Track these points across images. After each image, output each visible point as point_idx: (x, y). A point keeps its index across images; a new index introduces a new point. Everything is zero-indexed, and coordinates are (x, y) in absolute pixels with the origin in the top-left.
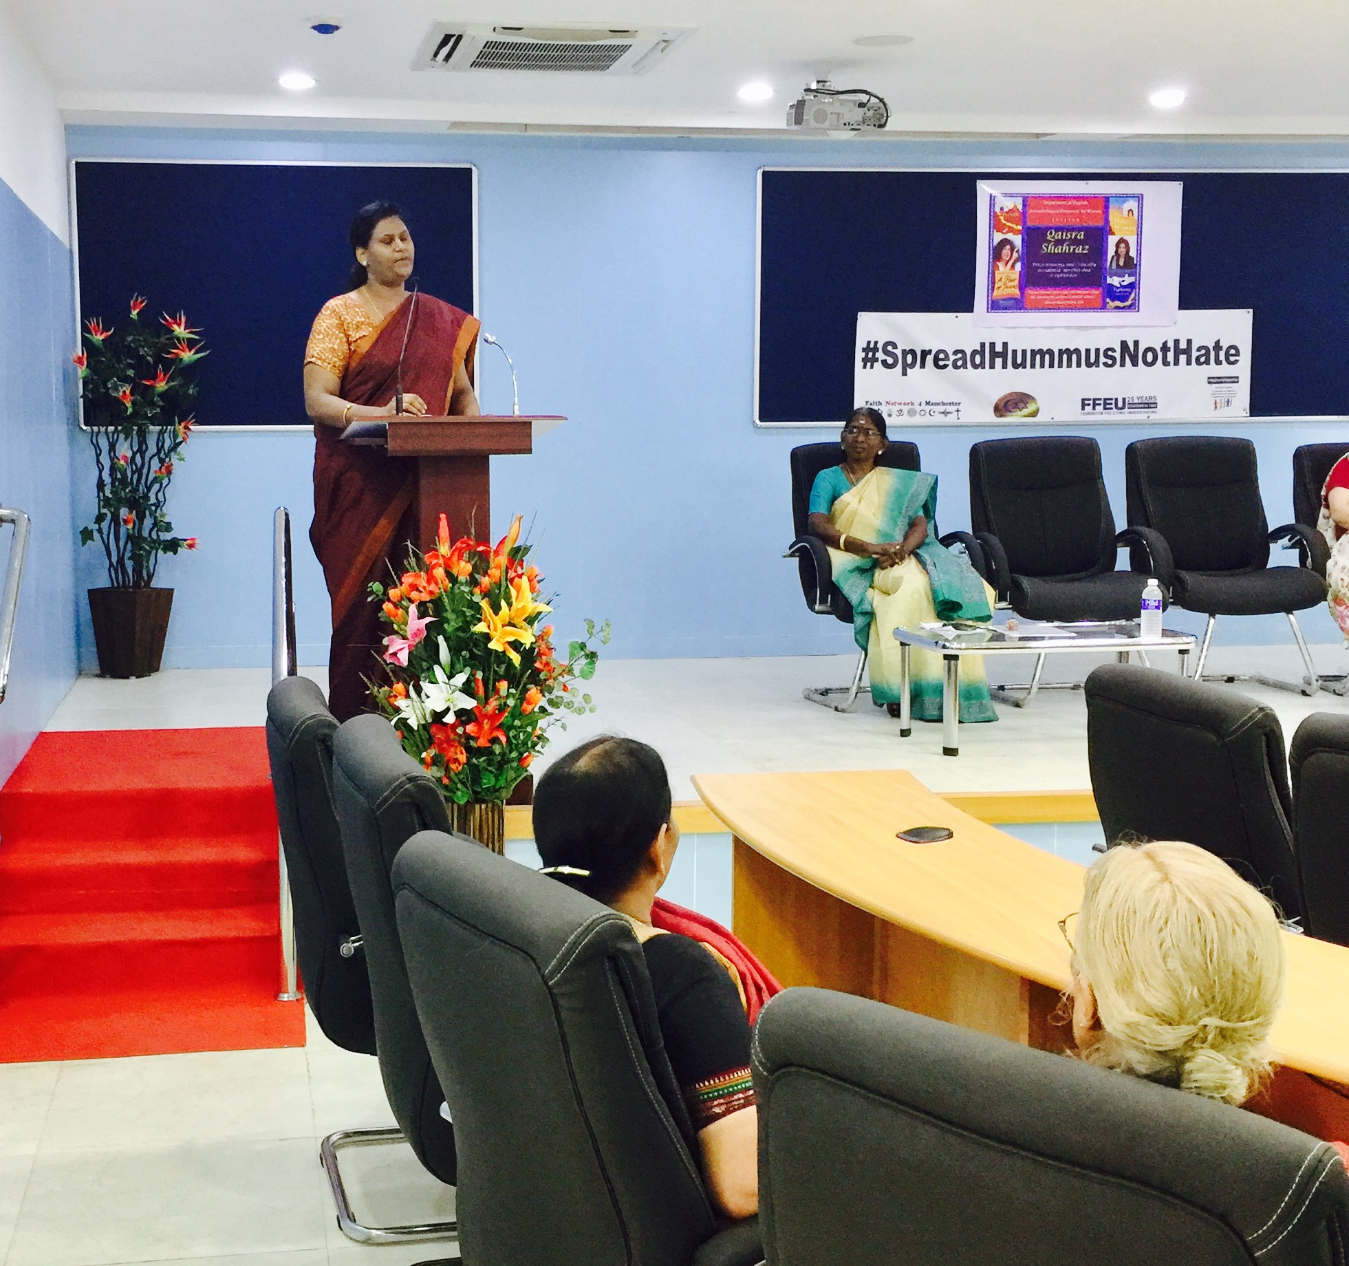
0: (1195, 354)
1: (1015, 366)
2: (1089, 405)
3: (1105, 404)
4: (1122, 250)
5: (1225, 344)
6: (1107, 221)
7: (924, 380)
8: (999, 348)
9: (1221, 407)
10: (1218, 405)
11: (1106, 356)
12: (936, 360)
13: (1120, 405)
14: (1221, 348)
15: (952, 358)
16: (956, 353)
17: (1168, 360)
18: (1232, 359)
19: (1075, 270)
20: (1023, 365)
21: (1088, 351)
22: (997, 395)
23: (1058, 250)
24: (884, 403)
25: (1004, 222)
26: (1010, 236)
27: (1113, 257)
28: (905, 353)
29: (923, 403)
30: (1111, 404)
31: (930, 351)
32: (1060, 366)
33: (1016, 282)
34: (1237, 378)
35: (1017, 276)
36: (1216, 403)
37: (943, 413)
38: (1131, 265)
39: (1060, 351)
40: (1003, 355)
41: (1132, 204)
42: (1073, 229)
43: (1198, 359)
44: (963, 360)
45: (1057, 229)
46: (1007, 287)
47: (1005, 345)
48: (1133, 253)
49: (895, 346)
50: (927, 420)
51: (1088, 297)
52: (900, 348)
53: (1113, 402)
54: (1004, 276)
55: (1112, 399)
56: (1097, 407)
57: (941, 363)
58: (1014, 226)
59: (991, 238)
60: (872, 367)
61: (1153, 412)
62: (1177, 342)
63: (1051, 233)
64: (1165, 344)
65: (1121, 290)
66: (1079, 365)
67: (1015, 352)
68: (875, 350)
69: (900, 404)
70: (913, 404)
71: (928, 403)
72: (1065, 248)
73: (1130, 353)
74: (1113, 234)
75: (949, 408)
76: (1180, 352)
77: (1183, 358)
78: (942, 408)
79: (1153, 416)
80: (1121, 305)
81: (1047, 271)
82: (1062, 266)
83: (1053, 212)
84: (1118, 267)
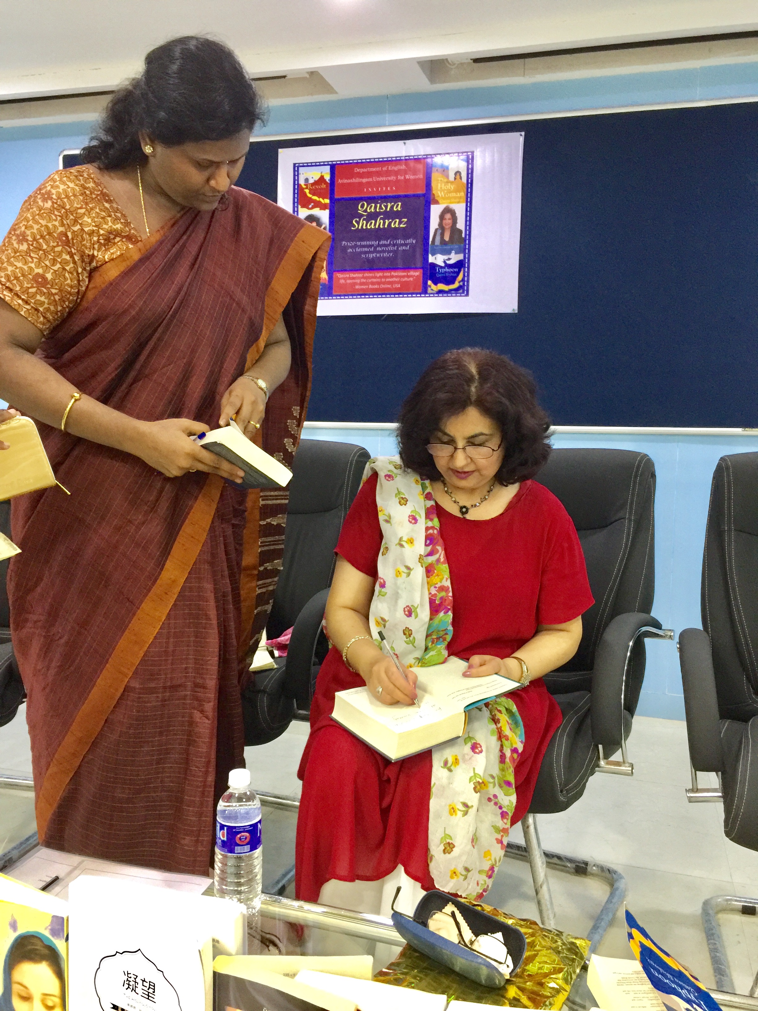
4: (448, 221)
6: (430, 188)
19: (391, 248)
23: (372, 225)
25: (310, 195)
26: (316, 212)
27: (436, 230)
38: (459, 241)
45: (370, 200)
48: (461, 225)
51: (406, 279)
58: (321, 200)
63: (362, 206)
65: (447, 270)
72: (380, 223)
74: (437, 202)
80: (446, 288)
81: (358, 250)
82: (375, 243)
83: (364, 180)
84: (443, 242)
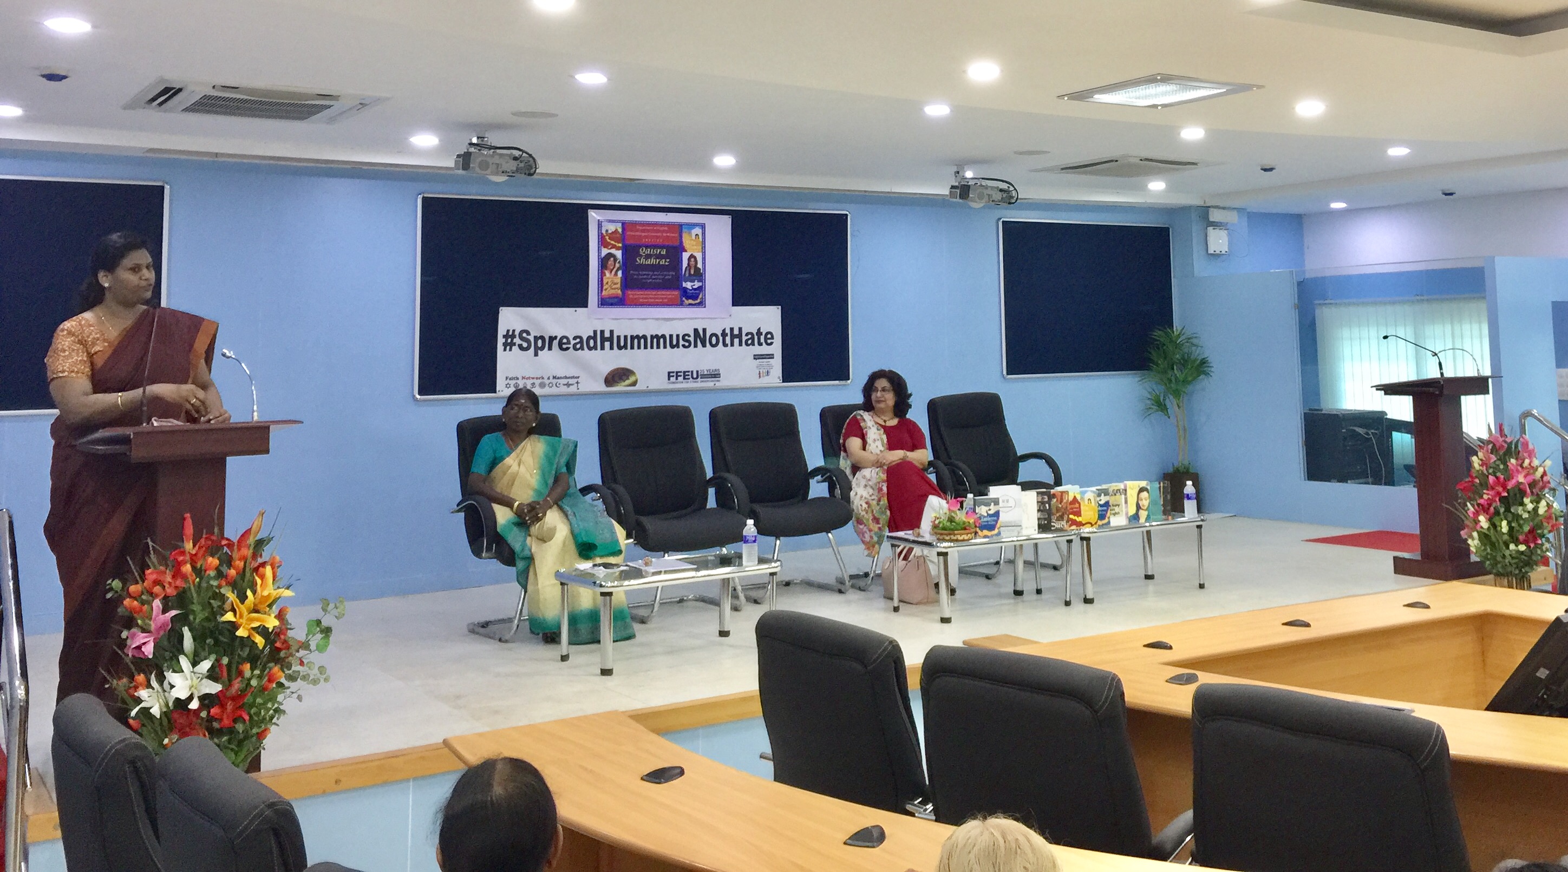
0: (744, 338)
1: (620, 348)
2: (673, 376)
3: (684, 375)
4: (692, 262)
5: (764, 331)
6: (681, 242)
7: (552, 361)
8: (607, 335)
9: (763, 376)
10: (761, 375)
11: (684, 339)
12: (560, 344)
13: (695, 376)
14: (761, 334)
15: (573, 342)
16: (575, 338)
17: (727, 343)
18: (769, 341)
19: (660, 277)
20: (625, 347)
21: (671, 336)
22: (607, 369)
23: (648, 262)
24: (520, 378)
25: (609, 241)
26: (613, 251)
27: (686, 268)
28: (536, 338)
29: (551, 378)
30: (688, 375)
31: (556, 337)
32: (652, 347)
33: (619, 286)
34: (773, 355)
35: (619, 281)
36: (760, 374)
37: (566, 385)
38: (699, 275)
39: (651, 336)
40: (610, 339)
41: (698, 231)
42: (655, 247)
43: (747, 341)
44: (581, 343)
45: (647, 247)
46: (613, 289)
47: (612, 332)
48: (700, 265)
49: (528, 333)
50: (554, 391)
51: (670, 296)
52: (533, 334)
53: (690, 373)
54: (609, 280)
55: (689, 372)
56: (679, 378)
57: (564, 346)
58: (616, 244)
59: (599, 253)
60: (510, 350)
61: (718, 381)
62: (732, 329)
63: (642, 250)
64: (724, 330)
65: (693, 291)
66: (665, 347)
67: (619, 337)
68: (513, 336)
69: (533, 378)
70: (543, 378)
71: (554, 377)
72: (652, 261)
73: (700, 338)
74: (686, 251)
75: (571, 381)
76: (734, 337)
77: (736, 341)
78: (565, 381)
79: (717, 384)
80: (693, 302)
81: (640, 277)
82: (651, 273)
83: (643, 234)
84: (690, 275)
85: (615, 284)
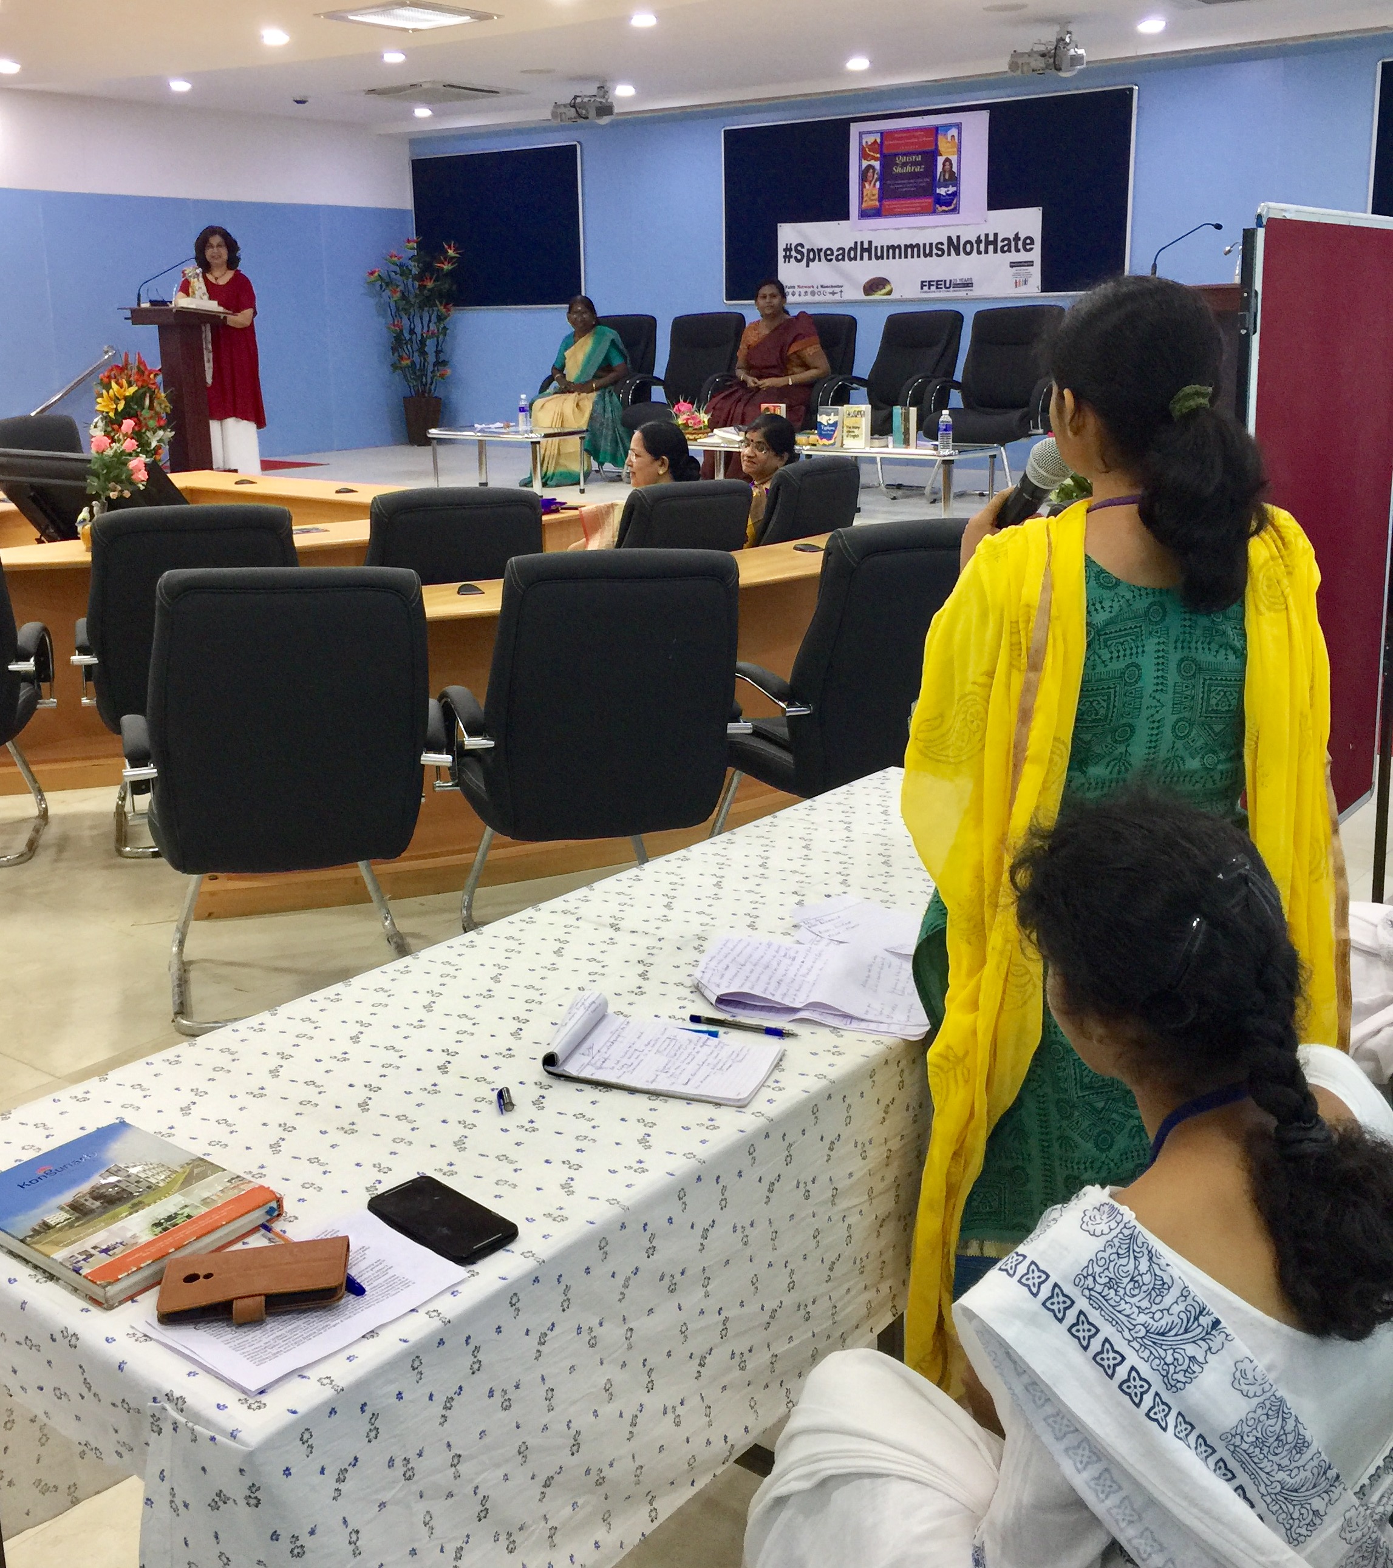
0: (1000, 244)
1: (877, 258)
2: (926, 285)
3: (937, 284)
4: (947, 167)
5: (1022, 236)
6: (936, 145)
7: (821, 272)
8: (866, 246)
9: (1019, 286)
11: (937, 248)
12: (826, 255)
13: (948, 285)
14: (1019, 239)
15: (836, 253)
16: (838, 250)
17: (980, 250)
18: (1028, 247)
20: (882, 257)
21: (925, 245)
22: (865, 279)
24: (797, 287)
26: (873, 162)
27: (940, 172)
28: (809, 251)
29: (819, 286)
30: (941, 284)
31: (822, 249)
32: (906, 257)
33: (876, 196)
34: (1031, 262)
35: (876, 192)
36: (1016, 282)
37: (831, 293)
38: (953, 179)
39: (906, 246)
40: (869, 250)
42: (913, 154)
43: (1002, 248)
44: (844, 255)
46: (871, 200)
47: (870, 243)
48: (955, 169)
49: (802, 246)
50: (822, 298)
51: (924, 204)
52: (805, 247)
53: (943, 283)
54: (868, 192)
55: (941, 281)
56: (931, 287)
57: (829, 257)
59: (860, 165)
60: (788, 261)
61: (970, 290)
62: (987, 235)
64: (979, 237)
65: (947, 197)
66: (919, 256)
67: (876, 248)
68: (791, 249)
69: (806, 287)
70: (814, 287)
71: (822, 286)
72: (909, 169)
73: (954, 246)
75: (836, 290)
76: (990, 243)
77: (991, 248)
78: (831, 290)
79: (970, 293)
80: (946, 209)
81: (896, 186)
82: (906, 181)
83: (900, 142)
84: (945, 180)
85: (874, 195)
